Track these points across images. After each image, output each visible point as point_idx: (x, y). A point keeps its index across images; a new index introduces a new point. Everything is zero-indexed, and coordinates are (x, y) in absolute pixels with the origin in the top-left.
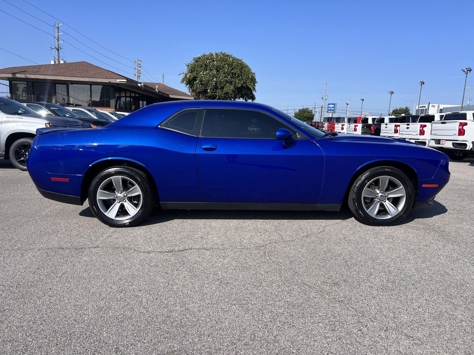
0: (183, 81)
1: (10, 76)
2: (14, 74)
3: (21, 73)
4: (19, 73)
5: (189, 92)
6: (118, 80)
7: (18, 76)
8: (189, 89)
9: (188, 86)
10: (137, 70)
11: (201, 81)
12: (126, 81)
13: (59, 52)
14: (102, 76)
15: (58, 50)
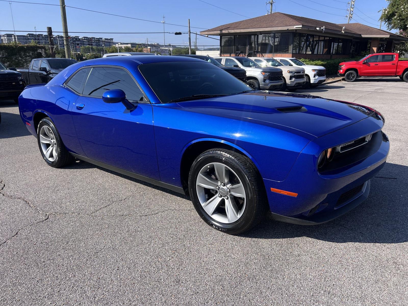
0: (381, 18)
1: (219, 32)
2: (221, 30)
3: (226, 29)
4: (224, 29)
5: (388, 29)
6: (295, 27)
7: (224, 32)
8: (389, 26)
9: (387, 23)
10: (350, 11)
11: (400, 16)
12: (301, 26)
13: (272, 6)
14: (283, 24)
15: (272, 4)
